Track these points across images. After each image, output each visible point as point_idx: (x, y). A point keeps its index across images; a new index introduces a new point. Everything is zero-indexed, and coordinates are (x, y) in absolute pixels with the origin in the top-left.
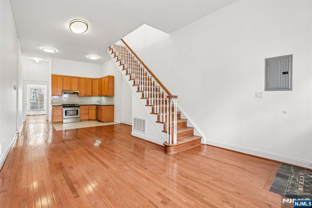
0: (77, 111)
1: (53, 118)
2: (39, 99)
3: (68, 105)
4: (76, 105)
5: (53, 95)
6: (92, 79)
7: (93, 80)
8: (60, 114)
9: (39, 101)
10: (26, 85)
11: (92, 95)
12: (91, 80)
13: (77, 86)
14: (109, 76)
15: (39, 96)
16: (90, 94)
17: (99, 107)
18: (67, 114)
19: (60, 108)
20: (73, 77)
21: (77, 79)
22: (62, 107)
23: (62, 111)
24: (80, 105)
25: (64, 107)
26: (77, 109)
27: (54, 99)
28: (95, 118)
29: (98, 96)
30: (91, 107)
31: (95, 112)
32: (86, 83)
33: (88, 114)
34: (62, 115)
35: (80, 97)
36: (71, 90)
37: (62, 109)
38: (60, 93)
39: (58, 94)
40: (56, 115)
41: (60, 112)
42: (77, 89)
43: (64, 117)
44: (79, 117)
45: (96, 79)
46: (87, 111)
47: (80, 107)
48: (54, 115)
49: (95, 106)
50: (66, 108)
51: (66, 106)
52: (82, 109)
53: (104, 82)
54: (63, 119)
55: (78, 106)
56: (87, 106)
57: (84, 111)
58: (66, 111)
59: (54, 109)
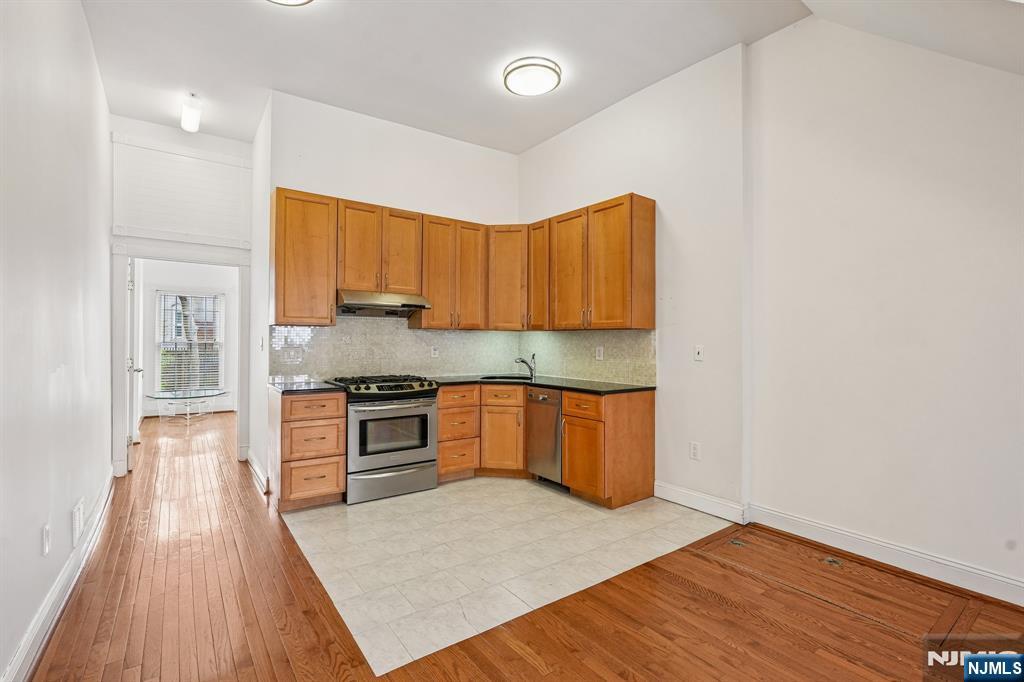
0: (423, 419)
1: (285, 477)
2: (195, 339)
3: (374, 389)
4: (417, 387)
5: (283, 319)
6: (487, 229)
7: (493, 235)
8: (331, 445)
9: (196, 351)
10: (132, 265)
11: (486, 325)
12: (481, 234)
13: (413, 268)
14: (632, 196)
15: (197, 328)
16: (480, 320)
17: (566, 402)
18: (370, 447)
19: (328, 404)
20: (395, 214)
21: (412, 228)
22: (342, 396)
23: (342, 427)
24: (440, 385)
25: (353, 399)
26: (421, 411)
27: (289, 345)
28: (520, 466)
29: (525, 328)
30: (496, 396)
31: (522, 426)
32: (458, 253)
33: (478, 439)
34: (343, 451)
35: (420, 332)
36: (382, 288)
37: (342, 412)
38: (325, 306)
39: (312, 317)
40: (308, 454)
41: (332, 435)
42: (413, 287)
43: (355, 461)
44: (434, 460)
45: (509, 230)
46: (472, 420)
47: (440, 393)
48: (296, 455)
49: (521, 388)
50: (367, 404)
51: (363, 391)
52: (451, 410)
53: (585, 241)
54: (347, 474)
55: (426, 388)
56: (472, 391)
57: (459, 419)
58: (363, 424)
59: (293, 417)
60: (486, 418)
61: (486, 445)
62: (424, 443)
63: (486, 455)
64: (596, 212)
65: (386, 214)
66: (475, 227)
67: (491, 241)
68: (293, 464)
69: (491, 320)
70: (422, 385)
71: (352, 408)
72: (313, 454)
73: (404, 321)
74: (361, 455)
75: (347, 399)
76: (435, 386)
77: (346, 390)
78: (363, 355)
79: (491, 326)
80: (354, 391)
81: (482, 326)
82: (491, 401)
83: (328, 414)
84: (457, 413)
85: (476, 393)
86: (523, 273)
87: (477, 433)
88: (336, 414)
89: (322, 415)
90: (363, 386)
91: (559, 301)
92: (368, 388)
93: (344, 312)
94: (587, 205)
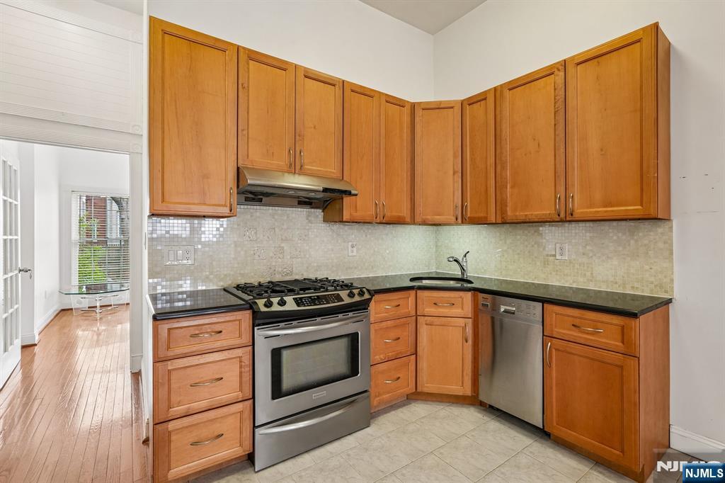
0: (354, 338)
3: (291, 305)
4: (345, 297)
6: (413, 106)
7: (419, 113)
8: (230, 388)
11: (411, 218)
12: (407, 110)
16: (405, 212)
17: (552, 319)
19: (226, 328)
20: (310, 76)
21: (331, 94)
22: (246, 316)
23: (247, 360)
24: (373, 294)
25: (261, 319)
28: (467, 391)
29: (460, 220)
30: (435, 304)
31: (470, 342)
32: (383, 131)
33: (414, 357)
34: (249, 394)
35: (336, 227)
36: (295, 167)
37: (246, 339)
38: (222, 189)
39: (205, 204)
40: (196, 406)
41: (232, 375)
42: (333, 170)
43: (266, 407)
44: (366, 391)
45: (438, 107)
46: (407, 334)
47: (372, 304)
48: (178, 410)
49: (469, 295)
50: (282, 325)
51: (276, 308)
52: (384, 324)
53: (560, 104)
54: (254, 427)
55: (357, 298)
56: (408, 298)
57: (393, 334)
58: (276, 355)
59: (171, 354)
60: (424, 332)
61: (424, 365)
62: (354, 371)
63: (423, 377)
64: (578, 64)
65: (300, 75)
66: (399, 103)
67: (417, 119)
68: (171, 426)
69: (417, 211)
70: (351, 295)
71: (260, 333)
72: (203, 404)
73: (319, 213)
74: (274, 398)
75: (253, 320)
76: (367, 296)
77: (251, 306)
78: (271, 254)
79: (418, 219)
80: (263, 309)
81: (408, 220)
82: (430, 310)
83: (225, 343)
84: (390, 328)
85: (411, 300)
86: (455, 156)
87: (413, 350)
88: (237, 342)
89: (218, 345)
90: (275, 300)
91: (512, 187)
92: (282, 303)
93: (247, 199)
94: (564, 58)
